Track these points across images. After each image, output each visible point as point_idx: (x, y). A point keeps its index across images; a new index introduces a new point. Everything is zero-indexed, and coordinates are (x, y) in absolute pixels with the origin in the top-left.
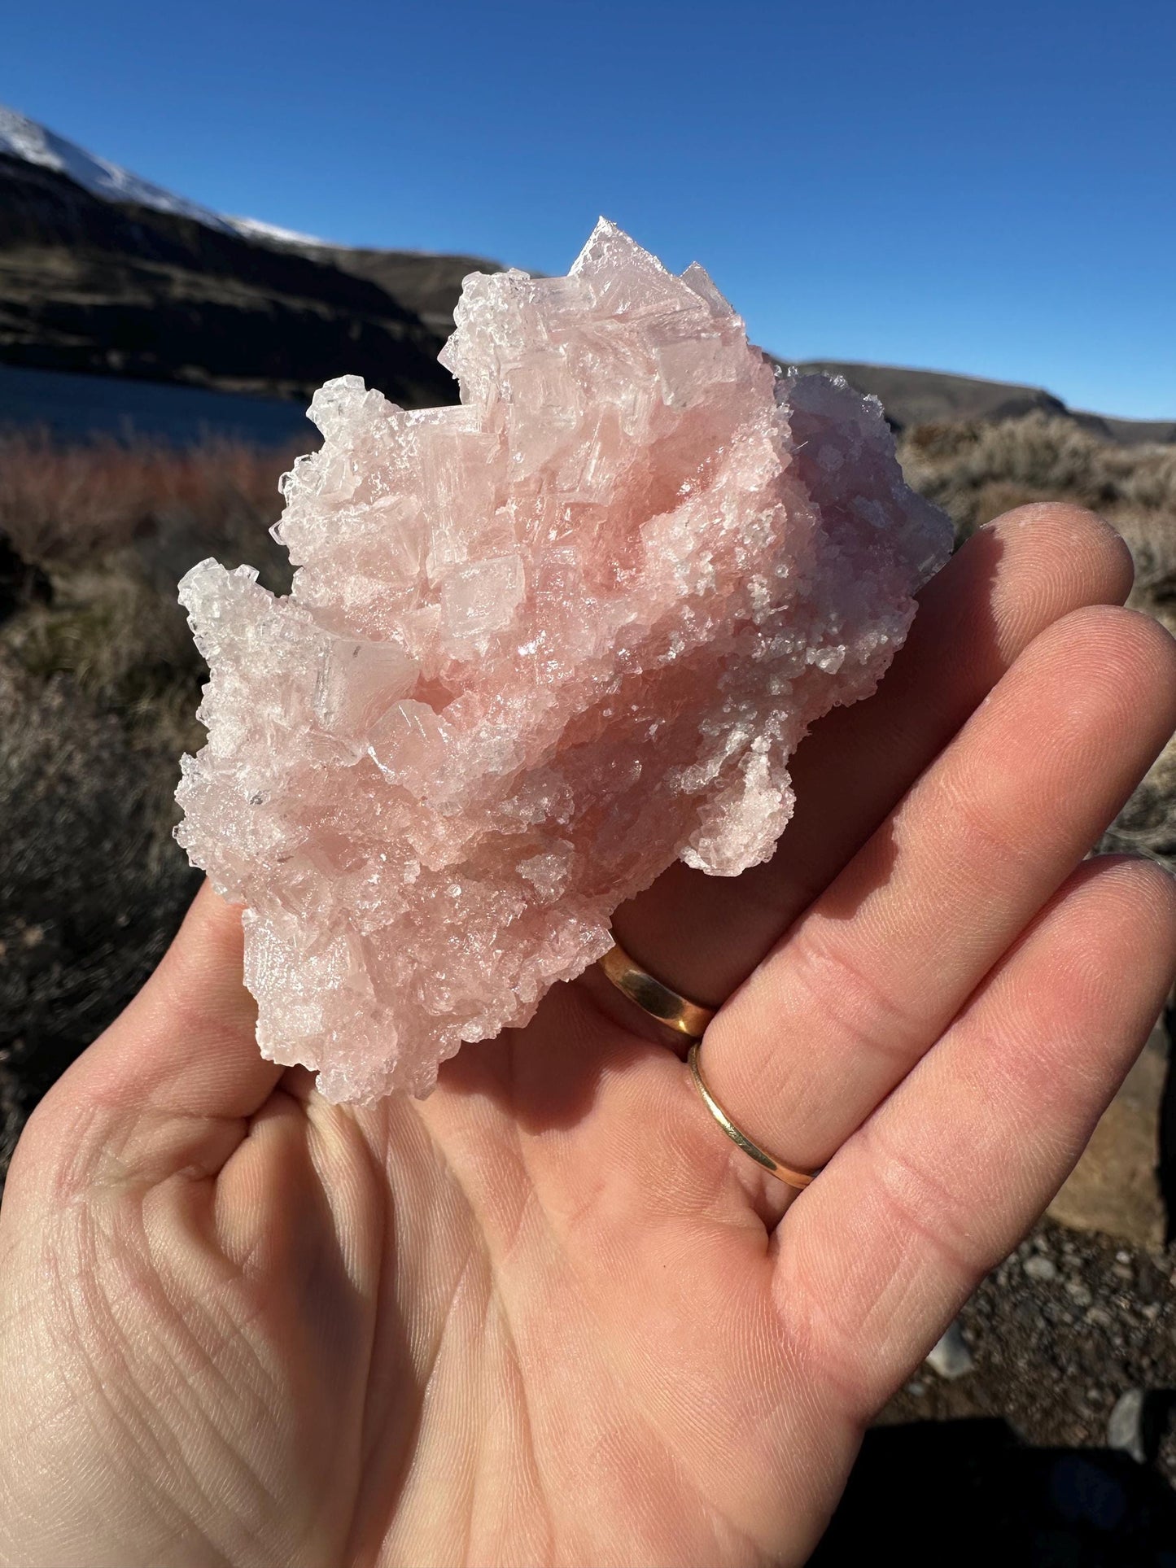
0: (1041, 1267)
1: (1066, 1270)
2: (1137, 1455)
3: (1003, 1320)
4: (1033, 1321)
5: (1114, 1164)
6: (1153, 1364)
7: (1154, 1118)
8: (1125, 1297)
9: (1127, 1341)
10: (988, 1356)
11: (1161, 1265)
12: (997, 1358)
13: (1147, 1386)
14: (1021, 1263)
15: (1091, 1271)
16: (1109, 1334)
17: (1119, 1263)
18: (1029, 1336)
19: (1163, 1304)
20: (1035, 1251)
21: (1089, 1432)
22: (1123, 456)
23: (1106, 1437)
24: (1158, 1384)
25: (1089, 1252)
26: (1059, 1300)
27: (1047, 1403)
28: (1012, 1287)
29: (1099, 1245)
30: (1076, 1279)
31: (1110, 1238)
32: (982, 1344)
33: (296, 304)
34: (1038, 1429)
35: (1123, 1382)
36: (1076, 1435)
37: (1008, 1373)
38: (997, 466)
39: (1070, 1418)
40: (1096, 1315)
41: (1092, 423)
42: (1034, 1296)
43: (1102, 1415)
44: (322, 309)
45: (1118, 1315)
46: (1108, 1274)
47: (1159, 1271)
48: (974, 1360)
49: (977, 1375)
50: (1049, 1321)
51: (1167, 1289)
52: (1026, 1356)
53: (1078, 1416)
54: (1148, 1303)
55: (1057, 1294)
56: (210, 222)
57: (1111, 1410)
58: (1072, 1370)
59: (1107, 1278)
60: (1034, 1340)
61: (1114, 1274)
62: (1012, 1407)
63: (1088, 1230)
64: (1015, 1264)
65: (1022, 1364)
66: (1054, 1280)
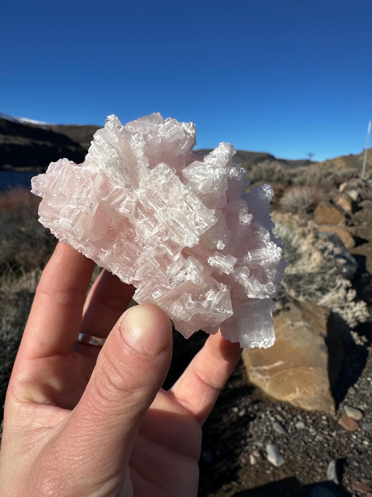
0: (300, 425)
1: (308, 424)
2: (336, 482)
3: (291, 444)
4: (300, 443)
5: (317, 388)
6: (337, 451)
7: (326, 372)
8: (326, 431)
9: (329, 445)
10: (288, 457)
11: (335, 418)
12: (291, 457)
13: (336, 458)
14: (294, 425)
15: (315, 424)
16: (323, 443)
17: (323, 419)
18: (300, 448)
19: (337, 431)
20: (298, 420)
21: (321, 476)
22: (293, 171)
23: (326, 477)
24: (339, 457)
25: (314, 418)
26: (307, 435)
27: (307, 469)
28: (293, 433)
29: (316, 415)
30: (311, 427)
31: (319, 412)
32: (286, 453)
33: (40, 143)
34: (306, 478)
35: (329, 458)
36: (318, 479)
37: (295, 462)
38: (258, 177)
39: (315, 473)
40: (319, 438)
41: (283, 162)
42: (299, 435)
43: (324, 471)
44: (49, 144)
45: (325, 436)
46: (320, 424)
47: (335, 420)
48: (285, 459)
49: (286, 464)
50: (305, 442)
51: (338, 426)
52: (300, 455)
53: (317, 472)
54: (333, 431)
55: (306, 433)
56: (10, 120)
57: (326, 468)
58: (314, 457)
59: (320, 425)
60: (301, 450)
61: (322, 424)
62: (297, 473)
63: (313, 410)
64: (293, 425)
65: (299, 458)
66: (305, 428)
